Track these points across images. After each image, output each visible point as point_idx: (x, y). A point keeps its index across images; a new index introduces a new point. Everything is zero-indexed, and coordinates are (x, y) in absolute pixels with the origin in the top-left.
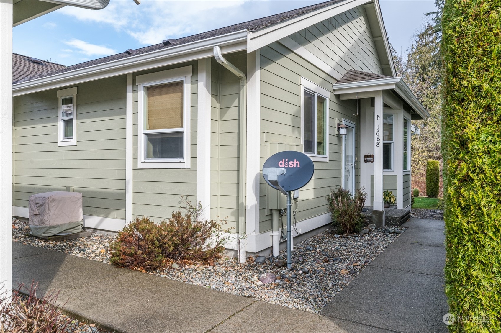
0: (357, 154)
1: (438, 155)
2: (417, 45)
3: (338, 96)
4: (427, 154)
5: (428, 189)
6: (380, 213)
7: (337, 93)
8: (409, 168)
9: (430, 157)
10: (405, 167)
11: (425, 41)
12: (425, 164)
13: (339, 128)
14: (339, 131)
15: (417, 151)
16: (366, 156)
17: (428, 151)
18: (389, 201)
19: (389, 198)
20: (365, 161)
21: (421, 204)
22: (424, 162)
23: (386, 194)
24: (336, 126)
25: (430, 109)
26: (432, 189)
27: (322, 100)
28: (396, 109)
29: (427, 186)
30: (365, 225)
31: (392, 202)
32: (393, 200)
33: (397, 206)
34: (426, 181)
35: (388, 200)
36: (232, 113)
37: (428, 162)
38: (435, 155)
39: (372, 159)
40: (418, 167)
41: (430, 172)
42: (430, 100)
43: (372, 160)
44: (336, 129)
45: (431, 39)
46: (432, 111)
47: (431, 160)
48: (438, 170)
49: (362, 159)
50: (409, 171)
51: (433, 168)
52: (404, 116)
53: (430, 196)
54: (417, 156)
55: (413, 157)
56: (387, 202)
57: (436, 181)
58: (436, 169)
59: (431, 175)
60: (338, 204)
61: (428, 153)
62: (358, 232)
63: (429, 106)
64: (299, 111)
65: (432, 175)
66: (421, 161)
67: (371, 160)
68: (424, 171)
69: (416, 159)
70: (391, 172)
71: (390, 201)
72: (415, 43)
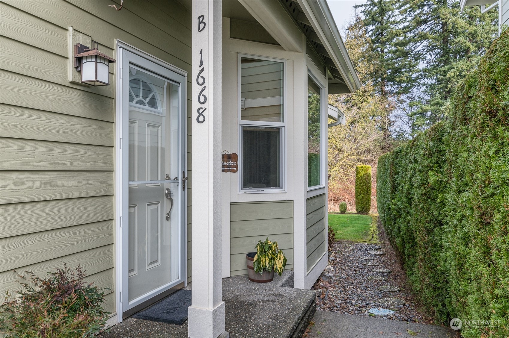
1: (369, 159)
2: (346, 37)
4: (356, 157)
5: (358, 203)
9: (360, 160)
11: (354, 33)
12: (355, 169)
13: (79, 60)
14: (79, 68)
15: (345, 154)
17: (358, 153)
18: (269, 268)
19: (270, 260)
21: (348, 230)
22: (353, 167)
24: (71, 53)
26: (362, 203)
28: (290, 50)
29: (356, 199)
31: (276, 269)
32: (279, 265)
33: (292, 269)
34: (356, 192)
35: (267, 264)
37: (357, 168)
38: (366, 159)
39: (234, 164)
40: (346, 173)
41: (360, 180)
43: (233, 166)
44: (70, 64)
45: (360, 33)
47: (361, 165)
48: (369, 178)
50: (324, 188)
51: (364, 175)
52: (309, 71)
53: (359, 212)
54: (345, 160)
56: (265, 269)
57: (368, 193)
58: (368, 176)
59: (361, 184)
61: (358, 156)
65: (363, 184)
66: (350, 165)
67: (230, 166)
68: (353, 177)
69: (344, 164)
70: (280, 193)
71: (273, 267)
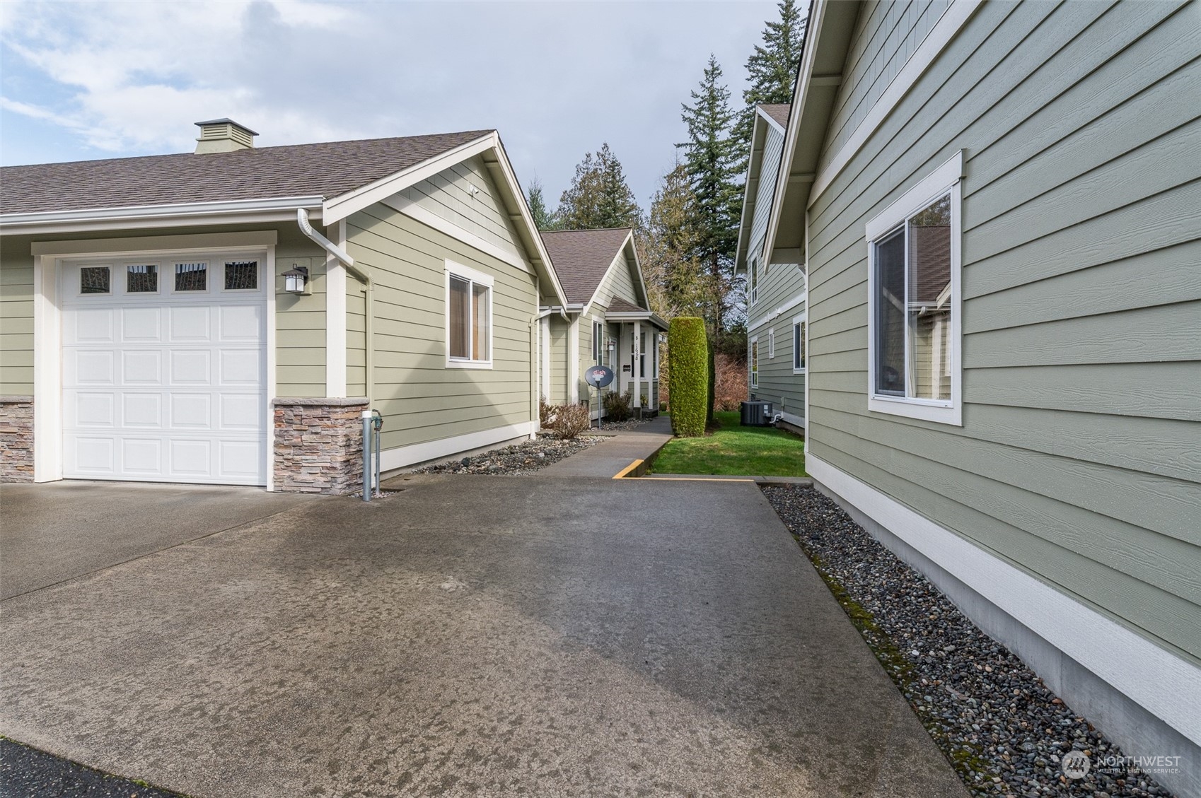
0: (618, 365)
2: (664, 191)
3: (607, 321)
6: (639, 409)
7: (607, 319)
8: (657, 377)
10: (654, 376)
11: (675, 186)
16: (625, 366)
19: (644, 399)
20: (624, 370)
23: (642, 398)
25: (682, 291)
27: (600, 325)
30: (630, 417)
33: (649, 405)
36: (562, 342)
42: (683, 278)
45: (683, 183)
46: (685, 296)
49: (622, 369)
55: (660, 363)
56: (643, 402)
60: (612, 402)
62: (626, 420)
63: (681, 287)
64: (591, 338)
70: (646, 379)
71: (645, 402)
72: (662, 190)
